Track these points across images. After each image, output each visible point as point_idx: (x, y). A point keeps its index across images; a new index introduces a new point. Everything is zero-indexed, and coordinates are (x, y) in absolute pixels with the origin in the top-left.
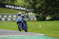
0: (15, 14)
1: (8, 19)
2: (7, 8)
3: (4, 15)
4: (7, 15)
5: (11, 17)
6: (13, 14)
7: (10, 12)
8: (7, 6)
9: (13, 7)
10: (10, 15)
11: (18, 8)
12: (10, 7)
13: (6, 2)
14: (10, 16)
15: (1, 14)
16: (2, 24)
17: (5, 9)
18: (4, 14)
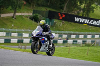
0: (91, 33)
1: (78, 41)
2: (77, 22)
3: (71, 34)
4: (76, 34)
5: (83, 37)
6: (87, 33)
7: (82, 30)
8: (77, 19)
9: (87, 21)
10: (81, 34)
11: (95, 23)
12: (82, 20)
13: (76, 13)
14: (81, 36)
15: (67, 32)
16: (68, 49)
17: (73, 23)
18: (72, 32)
